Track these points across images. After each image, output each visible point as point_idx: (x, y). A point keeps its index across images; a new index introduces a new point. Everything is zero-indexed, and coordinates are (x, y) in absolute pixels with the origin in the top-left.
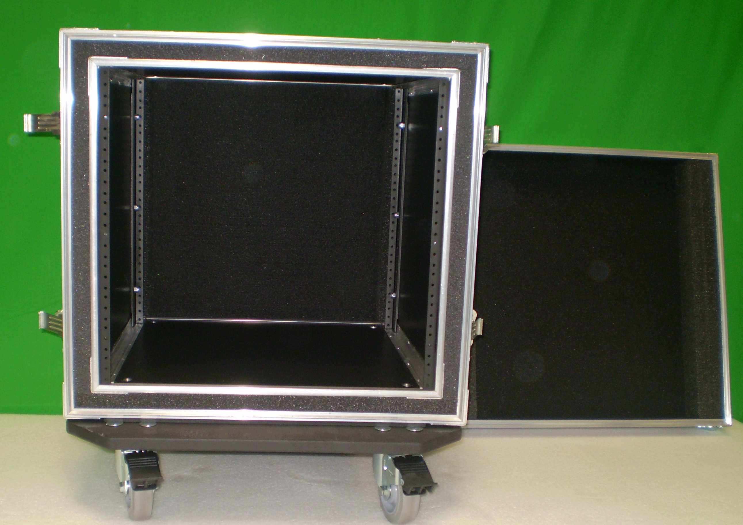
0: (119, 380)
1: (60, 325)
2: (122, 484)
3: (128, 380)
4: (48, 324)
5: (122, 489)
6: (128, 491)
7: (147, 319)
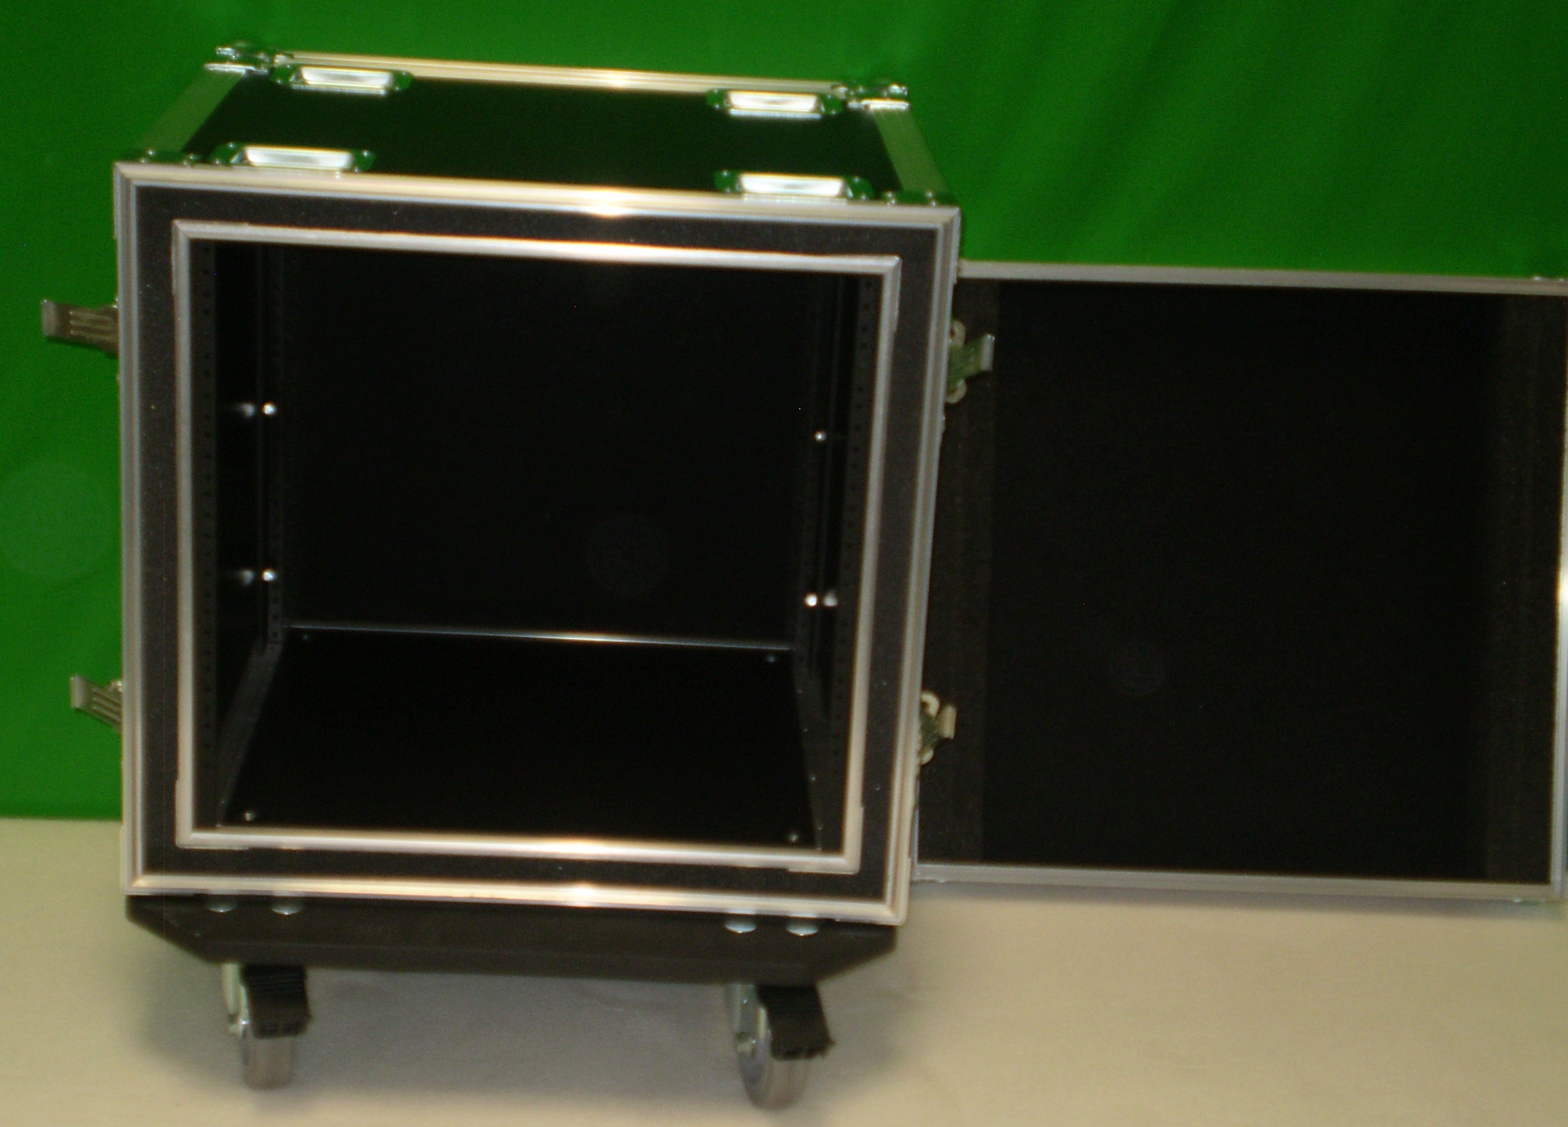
0: (233, 819)
1: (115, 708)
2: (233, 1018)
3: (248, 816)
4: (88, 703)
5: (233, 1028)
6: (245, 1032)
7: (293, 626)
